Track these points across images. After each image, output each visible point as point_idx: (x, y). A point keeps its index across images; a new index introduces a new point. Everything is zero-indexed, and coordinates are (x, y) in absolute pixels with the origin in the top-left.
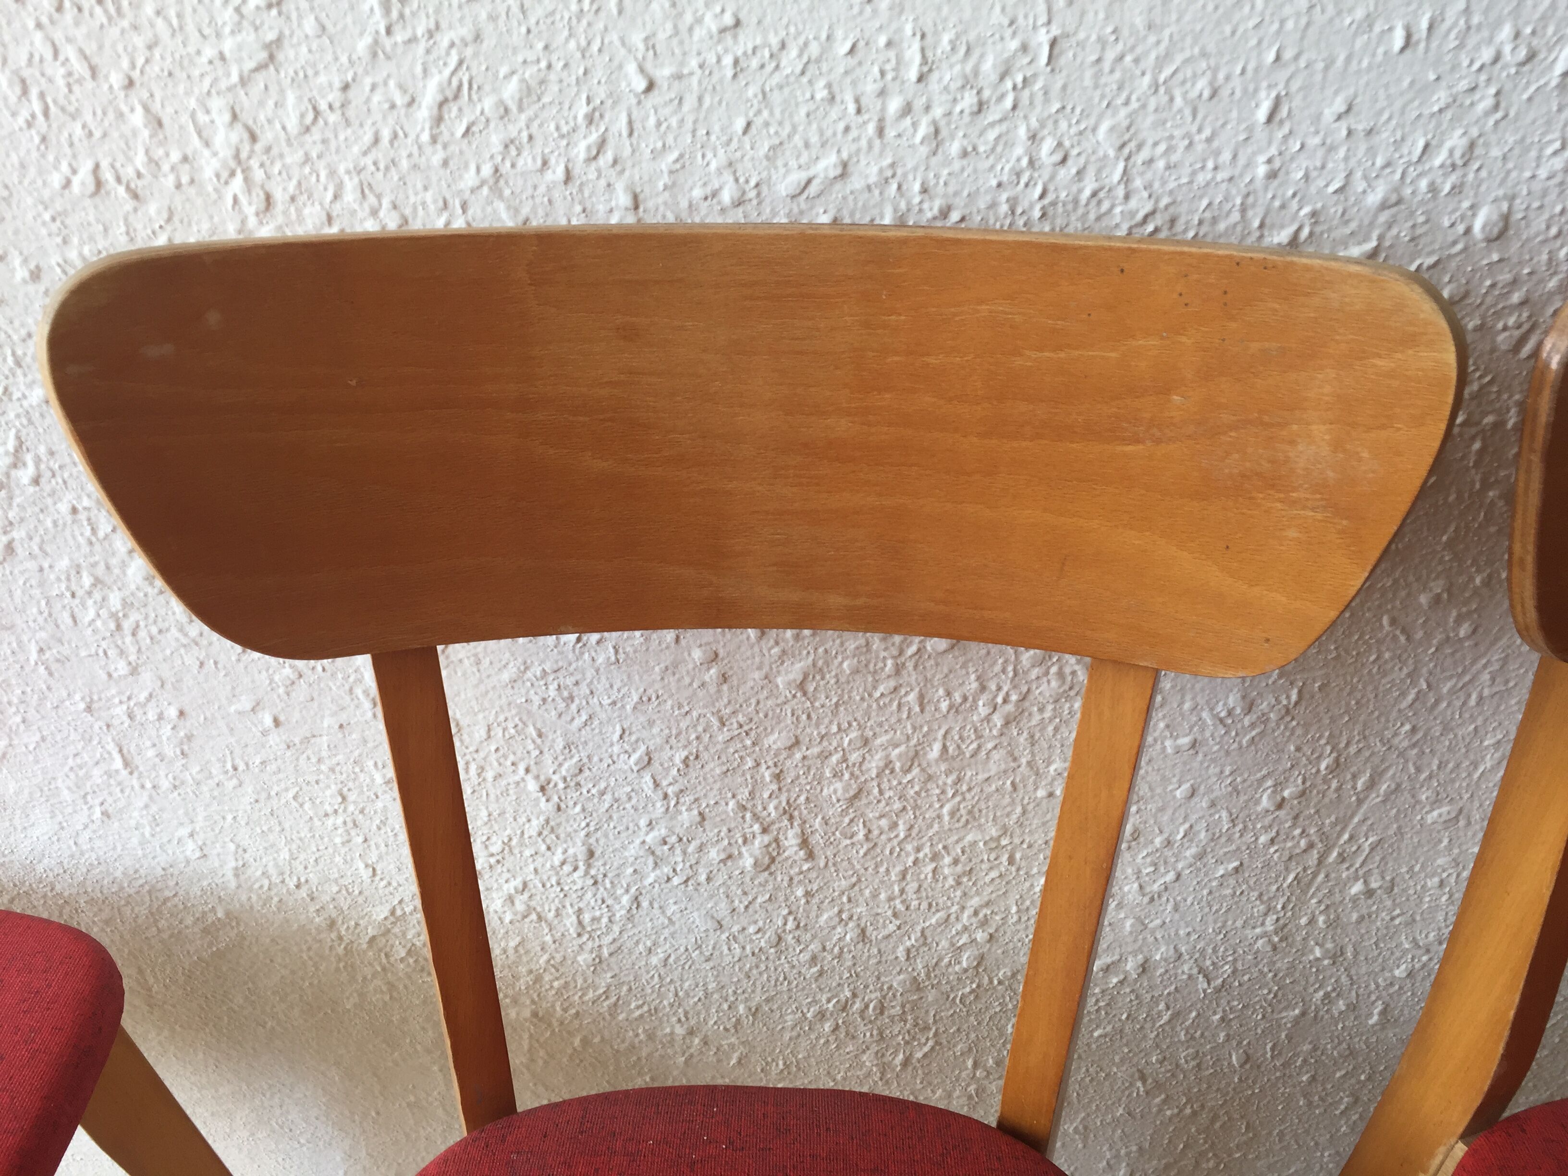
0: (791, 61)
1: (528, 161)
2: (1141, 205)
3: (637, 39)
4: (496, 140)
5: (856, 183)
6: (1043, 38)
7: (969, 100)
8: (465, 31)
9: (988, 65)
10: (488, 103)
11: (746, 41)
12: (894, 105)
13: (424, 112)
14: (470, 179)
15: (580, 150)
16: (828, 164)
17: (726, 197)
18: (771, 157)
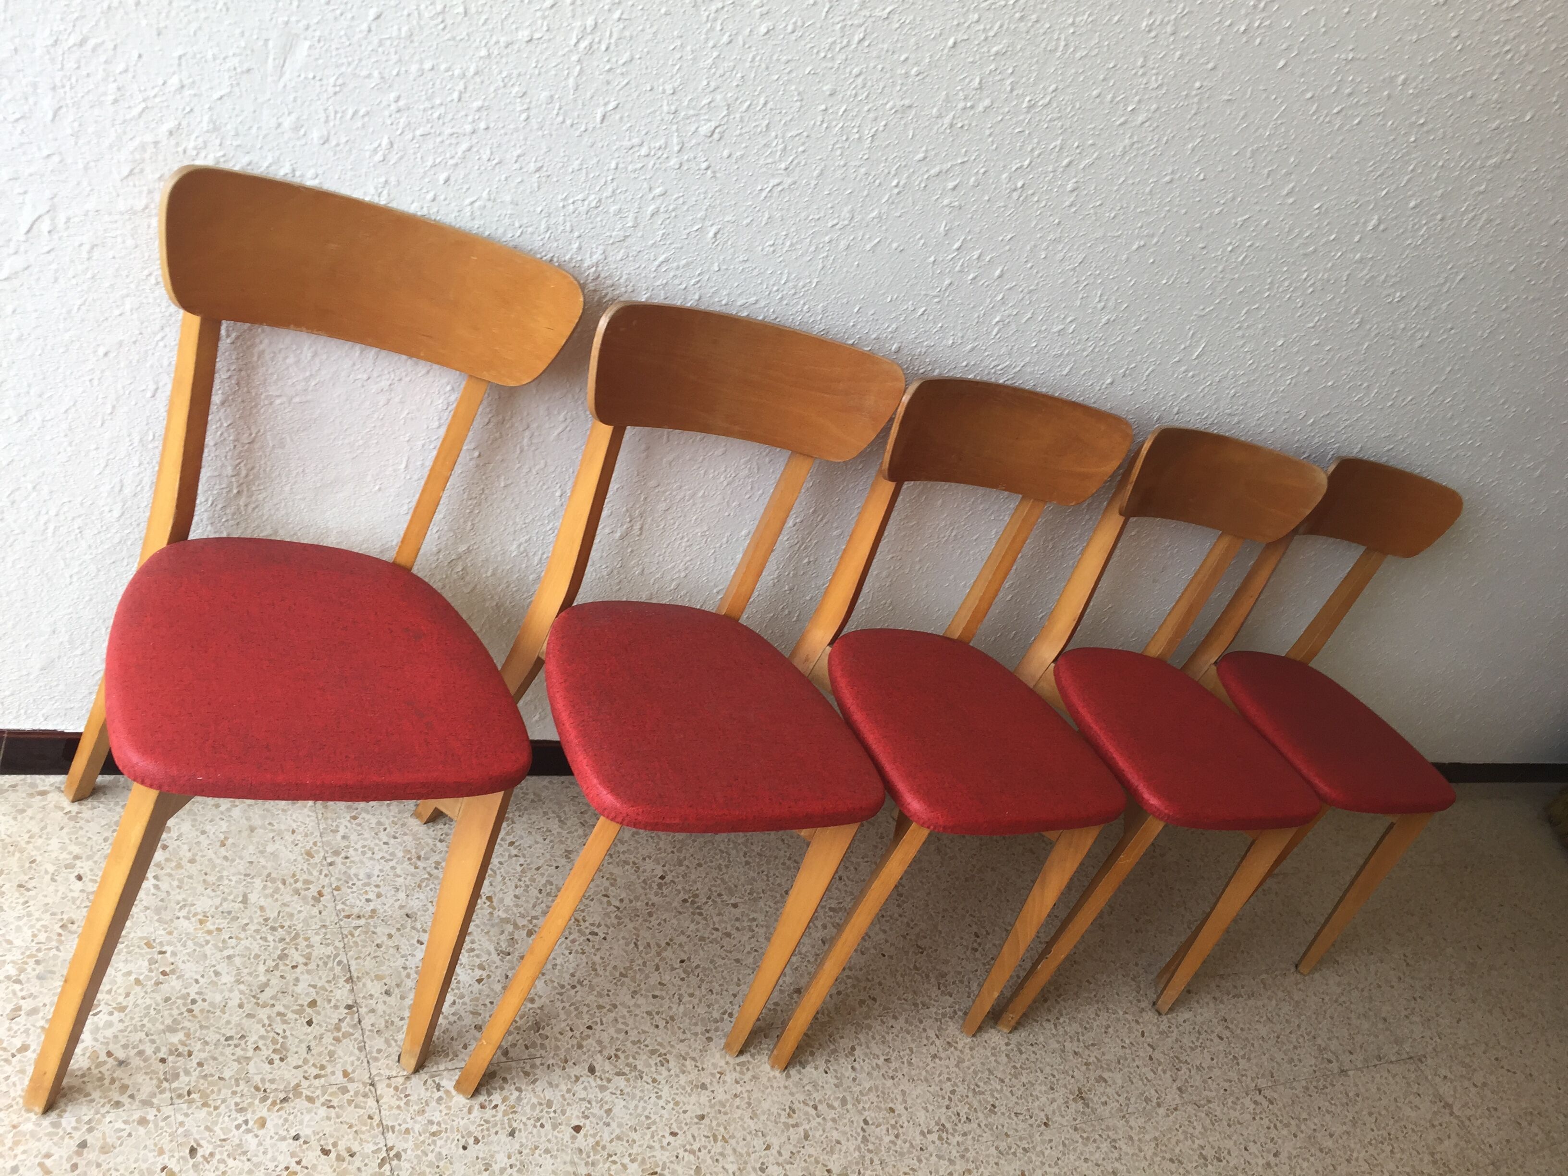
0: (755, 272)
1: (677, 282)
2: (822, 327)
3: (721, 258)
4: (672, 274)
5: (757, 306)
6: (816, 280)
7: (793, 291)
8: (679, 245)
9: (801, 284)
10: (675, 264)
11: (747, 265)
12: (775, 288)
13: (657, 263)
14: (658, 283)
15: (693, 281)
16: (753, 299)
17: (724, 302)
18: (739, 295)
